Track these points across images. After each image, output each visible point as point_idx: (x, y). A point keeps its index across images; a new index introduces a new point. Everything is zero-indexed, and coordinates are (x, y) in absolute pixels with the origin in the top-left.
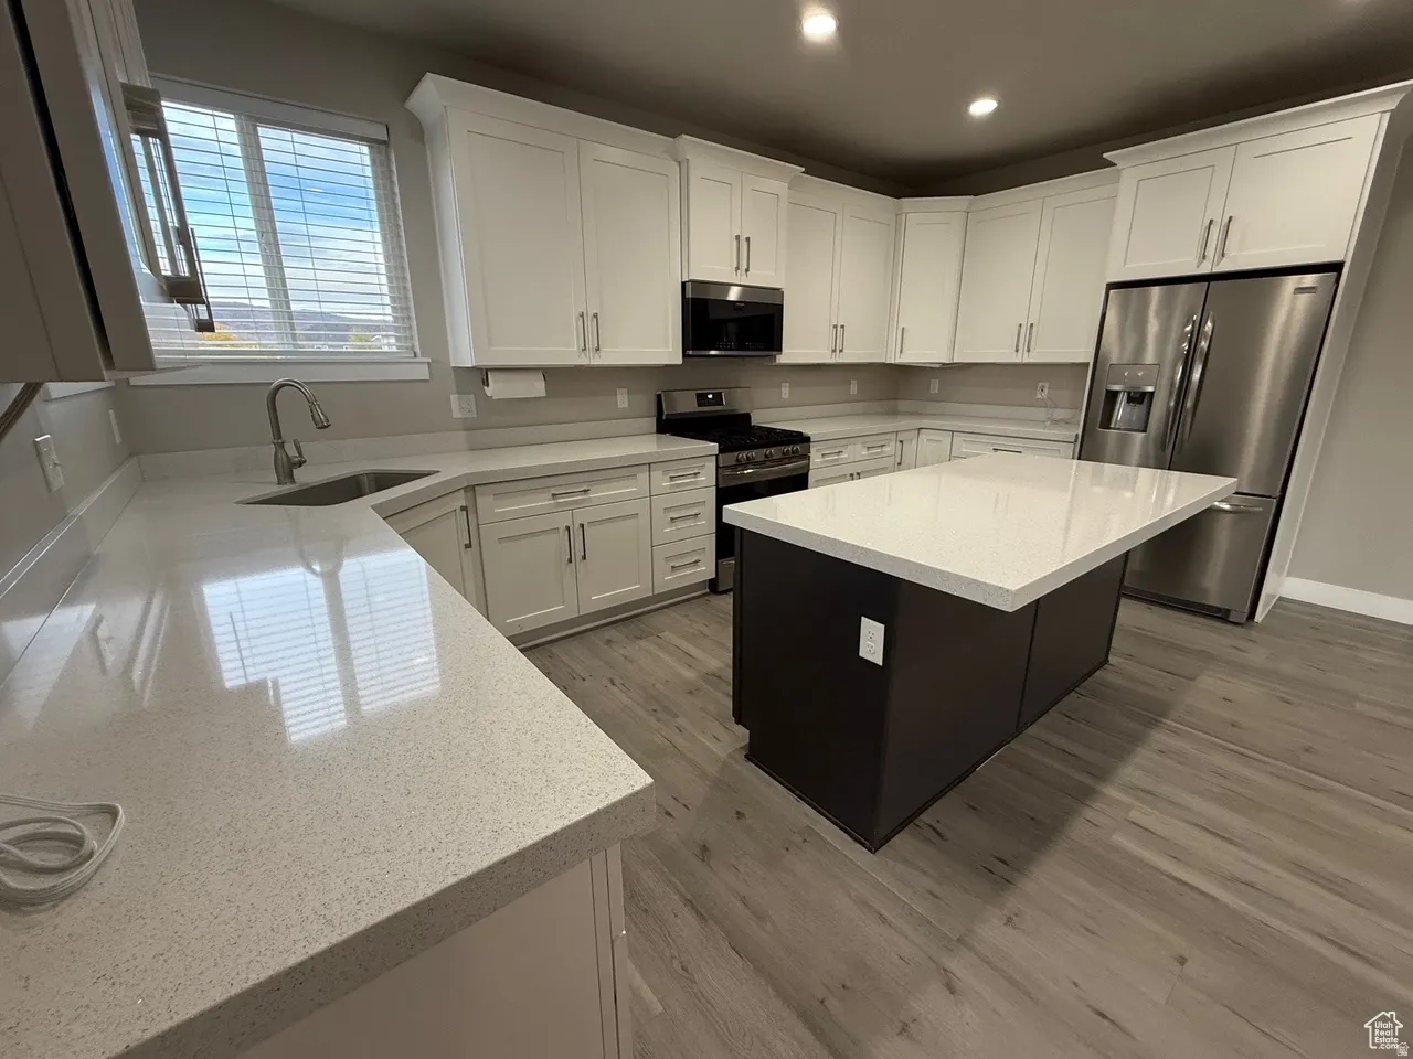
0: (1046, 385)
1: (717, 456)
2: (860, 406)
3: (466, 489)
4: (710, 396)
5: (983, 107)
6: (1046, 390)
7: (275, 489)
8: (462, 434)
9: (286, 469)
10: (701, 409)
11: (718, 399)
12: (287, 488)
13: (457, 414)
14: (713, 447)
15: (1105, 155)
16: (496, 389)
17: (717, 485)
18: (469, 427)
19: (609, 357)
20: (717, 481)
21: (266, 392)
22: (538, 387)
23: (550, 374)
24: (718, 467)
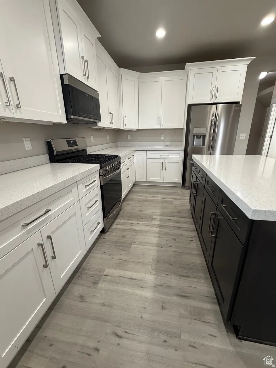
0: (163, 135)
1: (99, 170)
2: (111, 145)
4: (72, 142)
5: (161, 33)
6: (163, 137)
11: (75, 144)
14: (98, 165)
17: (100, 185)
20: (100, 184)
24: (100, 175)
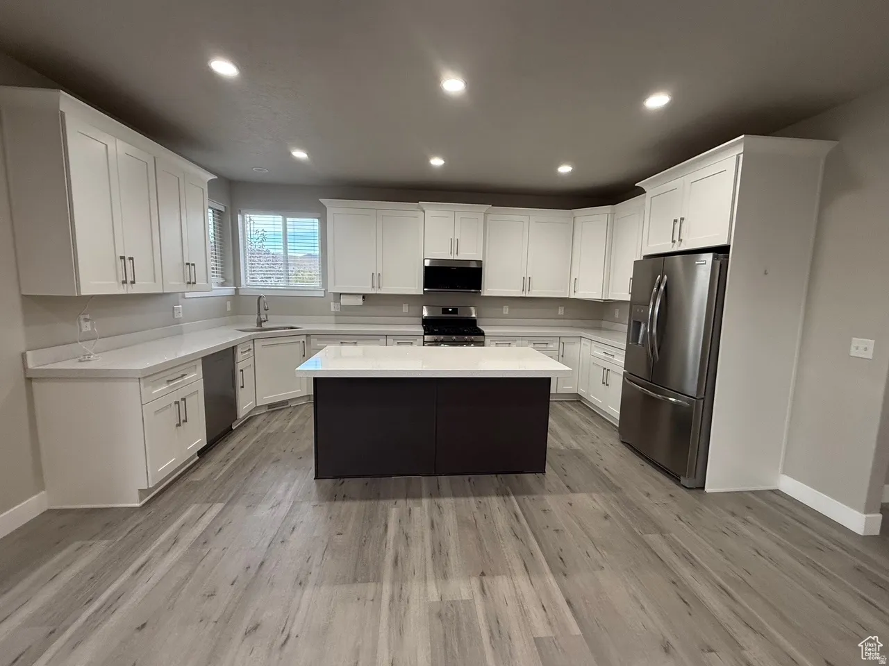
1: (423, 336)
2: (568, 322)
3: (307, 335)
4: (450, 310)
5: (565, 169)
7: (255, 327)
8: (333, 318)
9: (260, 323)
10: (444, 315)
11: (455, 311)
12: (258, 328)
13: (333, 309)
14: (421, 331)
15: (636, 185)
16: (345, 301)
18: (336, 315)
19: (384, 290)
21: (257, 297)
22: (360, 301)
23: (364, 297)
24: (424, 341)
